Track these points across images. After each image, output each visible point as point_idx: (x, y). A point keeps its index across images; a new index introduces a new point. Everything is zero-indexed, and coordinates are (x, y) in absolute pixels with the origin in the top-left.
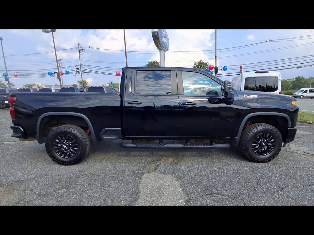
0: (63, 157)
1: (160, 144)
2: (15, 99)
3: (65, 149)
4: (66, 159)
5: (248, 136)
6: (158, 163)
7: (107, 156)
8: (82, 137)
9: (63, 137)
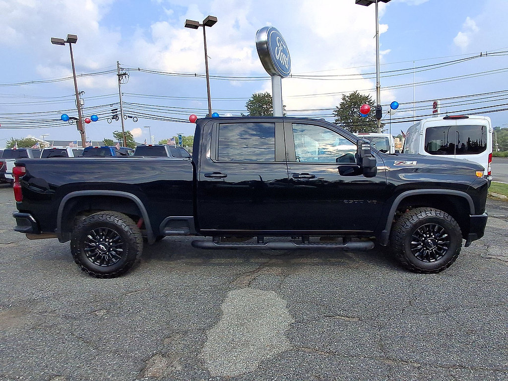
0: (99, 264)
1: (258, 243)
2: (23, 169)
3: (102, 250)
4: (104, 268)
5: (404, 229)
6: (256, 275)
7: (171, 264)
8: (130, 231)
9: (100, 231)
